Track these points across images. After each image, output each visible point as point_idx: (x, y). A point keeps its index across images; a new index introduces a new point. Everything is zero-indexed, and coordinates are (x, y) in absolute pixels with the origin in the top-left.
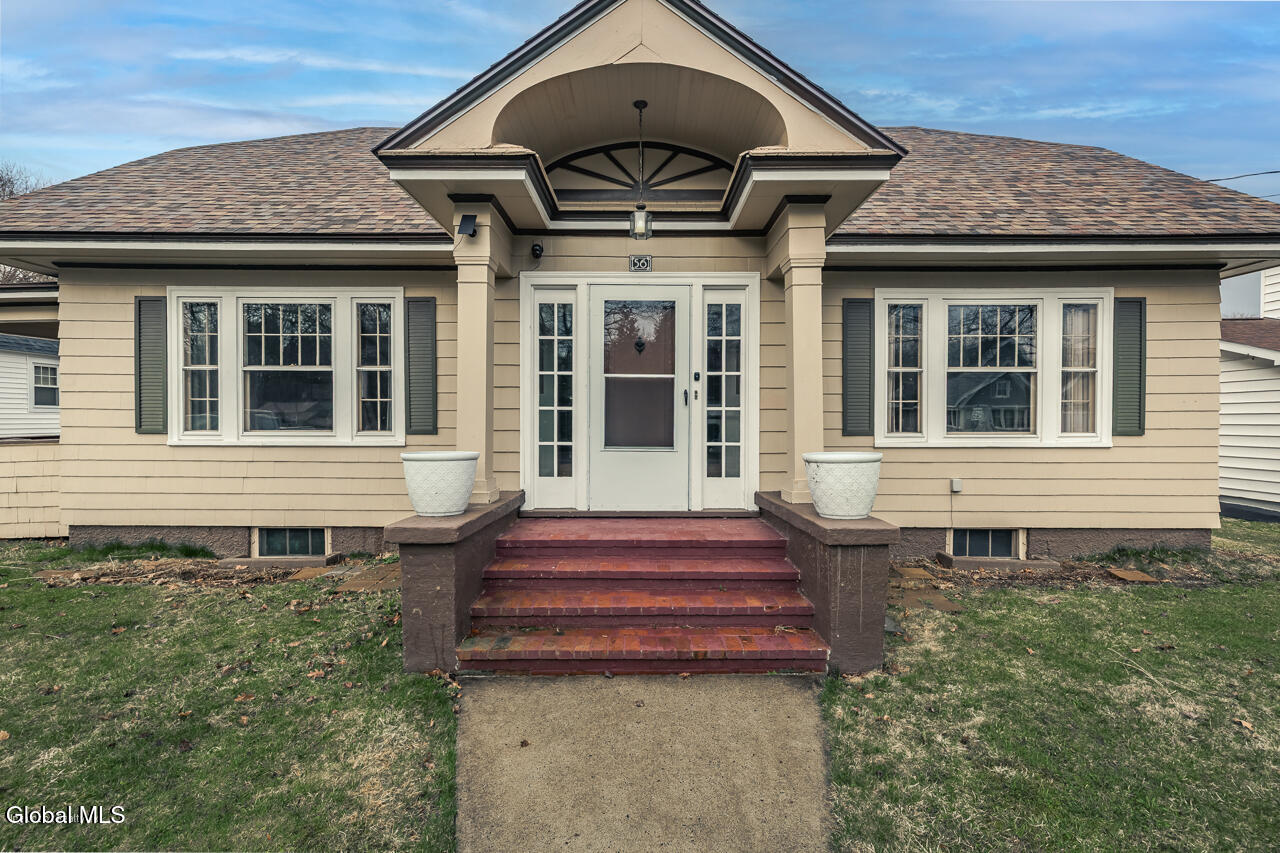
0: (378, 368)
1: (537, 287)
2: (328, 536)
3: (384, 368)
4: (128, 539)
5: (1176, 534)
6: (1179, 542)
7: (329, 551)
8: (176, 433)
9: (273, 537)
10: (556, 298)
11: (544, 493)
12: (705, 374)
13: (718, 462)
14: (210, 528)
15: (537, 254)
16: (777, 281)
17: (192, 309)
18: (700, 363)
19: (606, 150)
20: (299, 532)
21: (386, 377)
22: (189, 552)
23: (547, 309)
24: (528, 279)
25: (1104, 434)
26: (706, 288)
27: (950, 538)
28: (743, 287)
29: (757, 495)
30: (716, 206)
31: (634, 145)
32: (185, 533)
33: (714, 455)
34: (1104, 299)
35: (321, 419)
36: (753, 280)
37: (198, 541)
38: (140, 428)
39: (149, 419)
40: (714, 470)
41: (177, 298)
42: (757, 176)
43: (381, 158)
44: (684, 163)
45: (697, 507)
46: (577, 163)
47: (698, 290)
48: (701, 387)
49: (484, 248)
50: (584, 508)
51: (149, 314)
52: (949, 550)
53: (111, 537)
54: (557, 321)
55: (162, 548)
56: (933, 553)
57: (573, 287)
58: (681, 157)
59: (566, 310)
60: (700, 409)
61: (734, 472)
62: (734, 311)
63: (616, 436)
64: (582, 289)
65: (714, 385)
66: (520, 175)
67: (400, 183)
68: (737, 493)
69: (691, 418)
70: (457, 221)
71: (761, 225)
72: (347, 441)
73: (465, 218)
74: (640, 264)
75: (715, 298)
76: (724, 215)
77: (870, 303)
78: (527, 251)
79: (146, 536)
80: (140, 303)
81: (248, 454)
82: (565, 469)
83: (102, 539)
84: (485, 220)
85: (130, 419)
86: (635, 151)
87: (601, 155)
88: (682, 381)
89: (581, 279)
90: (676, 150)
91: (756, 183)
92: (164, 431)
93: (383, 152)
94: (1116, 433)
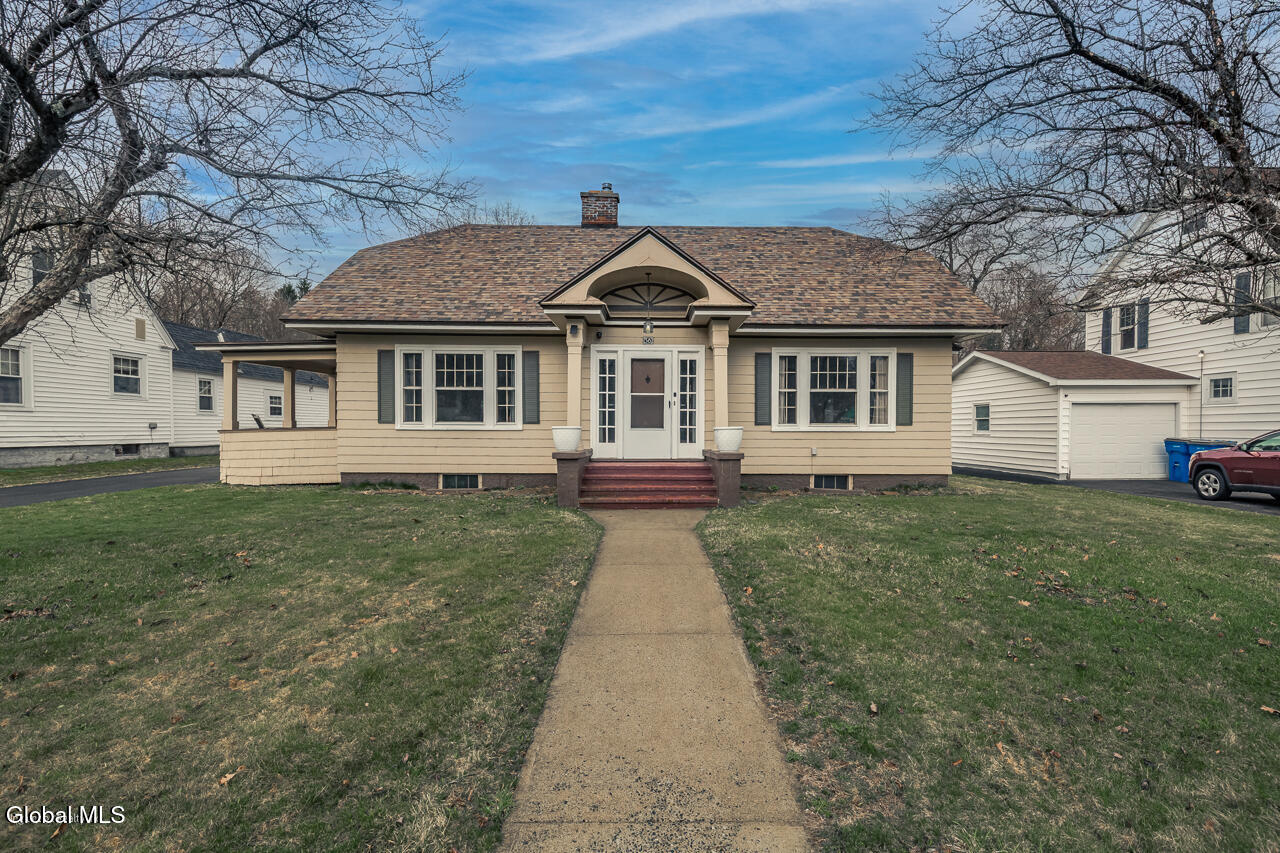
0: (507, 388)
1: (598, 351)
2: (480, 479)
3: (510, 389)
4: (372, 480)
5: (930, 477)
6: (931, 481)
7: (480, 486)
8: (400, 423)
9: (449, 479)
10: (608, 357)
11: (602, 451)
12: (679, 393)
13: (687, 436)
14: (417, 474)
15: (599, 336)
16: (711, 349)
17: (407, 357)
18: (677, 388)
19: (632, 287)
20: (462, 477)
21: (511, 393)
22: (406, 486)
23: (602, 362)
24: (594, 347)
25: (892, 425)
26: (679, 352)
27: (812, 480)
28: (697, 352)
29: (703, 451)
30: (683, 315)
31: (644, 284)
32: (403, 478)
33: (683, 433)
34: (892, 353)
35: (478, 416)
36: (702, 349)
37: (410, 481)
38: (380, 420)
39: (385, 416)
40: (683, 439)
41: (400, 351)
42: (696, 313)
43: (542, 306)
44: (669, 293)
45: (675, 457)
46: (619, 293)
47: (675, 354)
48: (677, 399)
49: (580, 339)
50: (621, 458)
51: (385, 358)
52: (812, 486)
53: (363, 479)
54: (609, 367)
55: (392, 485)
56: (803, 487)
57: (616, 352)
58: (668, 290)
59: (612, 363)
60: (676, 410)
61: (692, 440)
62: (693, 363)
63: (637, 422)
64: (620, 353)
65: (683, 398)
66: (599, 312)
67: (548, 315)
68: (693, 451)
69: (672, 414)
70: (568, 327)
71: (706, 323)
72: (491, 428)
73: (572, 326)
74: (647, 341)
75: (684, 357)
76: (687, 319)
77: (770, 355)
78: (594, 334)
79: (383, 478)
80: (380, 353)
81: (438, 435)
82: (612, 439)
83: (359, 480)
84: (581, 327)
85: (375, 415)
86: (645, 287)
87: (629, 289)
88: (668, 396)
89: (620, 348)
90: (665, 287)
91: (696, 316)
92: (393, 422)
93: (543, 303)
94: (898, 423)
